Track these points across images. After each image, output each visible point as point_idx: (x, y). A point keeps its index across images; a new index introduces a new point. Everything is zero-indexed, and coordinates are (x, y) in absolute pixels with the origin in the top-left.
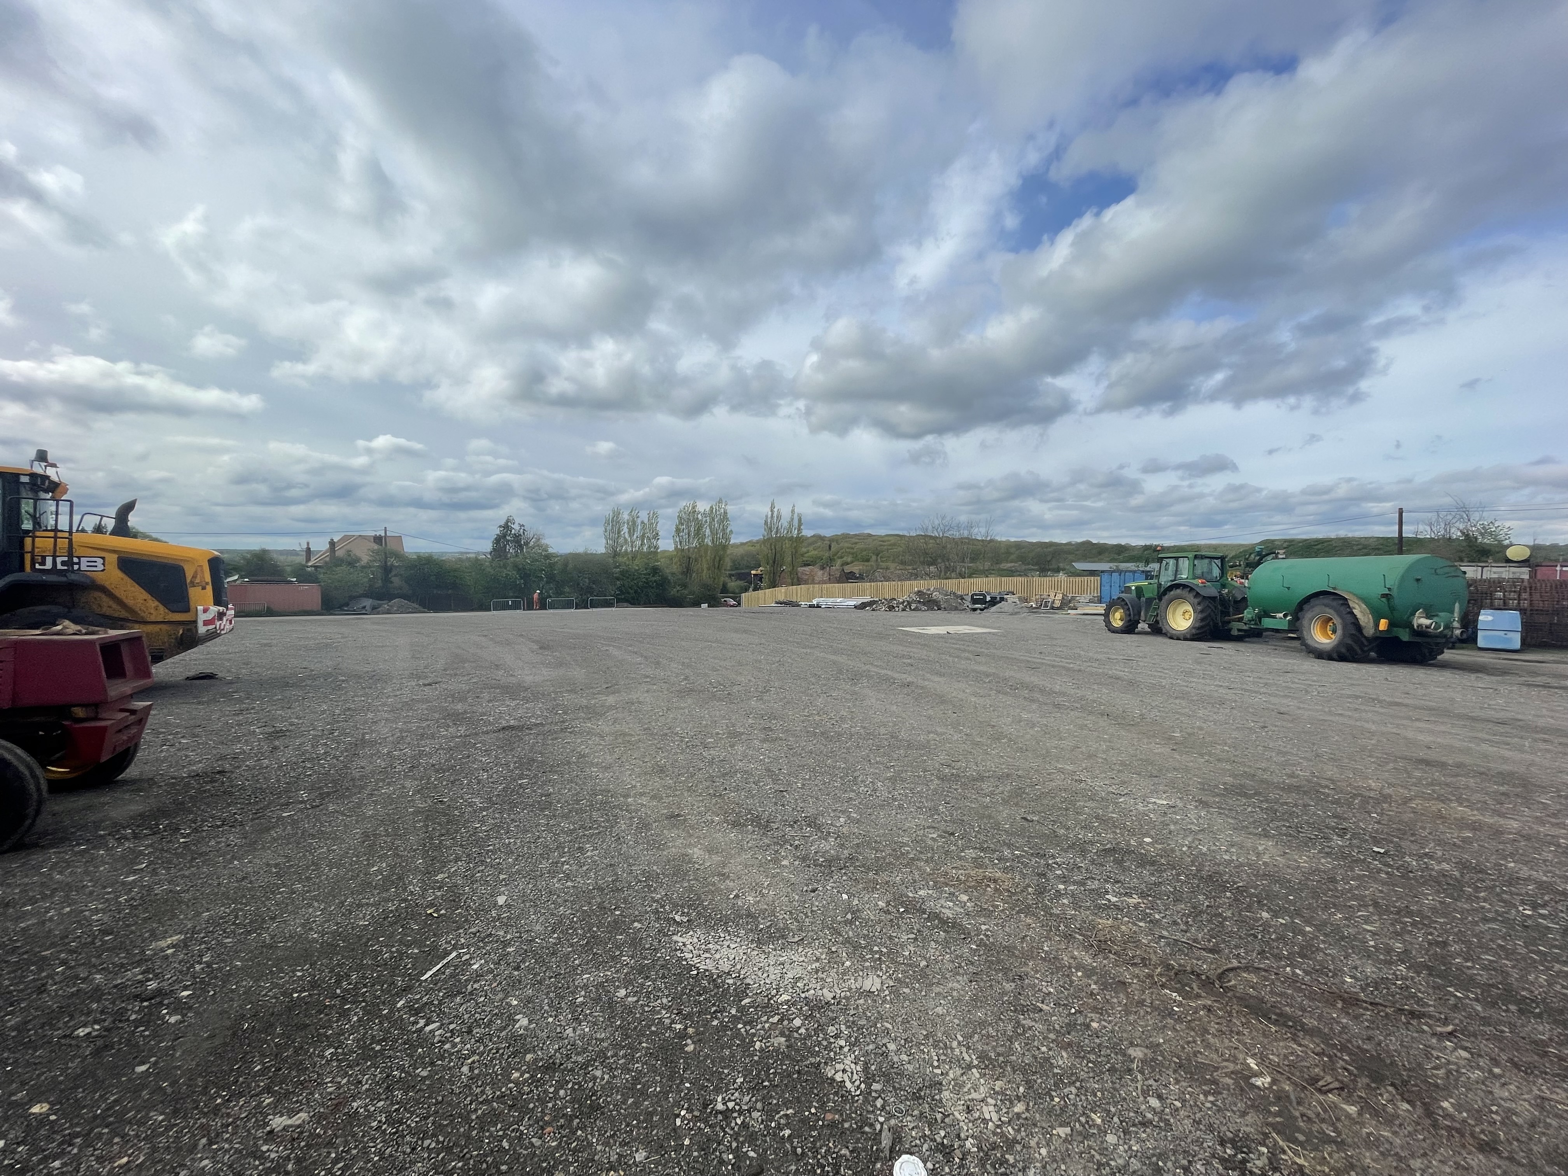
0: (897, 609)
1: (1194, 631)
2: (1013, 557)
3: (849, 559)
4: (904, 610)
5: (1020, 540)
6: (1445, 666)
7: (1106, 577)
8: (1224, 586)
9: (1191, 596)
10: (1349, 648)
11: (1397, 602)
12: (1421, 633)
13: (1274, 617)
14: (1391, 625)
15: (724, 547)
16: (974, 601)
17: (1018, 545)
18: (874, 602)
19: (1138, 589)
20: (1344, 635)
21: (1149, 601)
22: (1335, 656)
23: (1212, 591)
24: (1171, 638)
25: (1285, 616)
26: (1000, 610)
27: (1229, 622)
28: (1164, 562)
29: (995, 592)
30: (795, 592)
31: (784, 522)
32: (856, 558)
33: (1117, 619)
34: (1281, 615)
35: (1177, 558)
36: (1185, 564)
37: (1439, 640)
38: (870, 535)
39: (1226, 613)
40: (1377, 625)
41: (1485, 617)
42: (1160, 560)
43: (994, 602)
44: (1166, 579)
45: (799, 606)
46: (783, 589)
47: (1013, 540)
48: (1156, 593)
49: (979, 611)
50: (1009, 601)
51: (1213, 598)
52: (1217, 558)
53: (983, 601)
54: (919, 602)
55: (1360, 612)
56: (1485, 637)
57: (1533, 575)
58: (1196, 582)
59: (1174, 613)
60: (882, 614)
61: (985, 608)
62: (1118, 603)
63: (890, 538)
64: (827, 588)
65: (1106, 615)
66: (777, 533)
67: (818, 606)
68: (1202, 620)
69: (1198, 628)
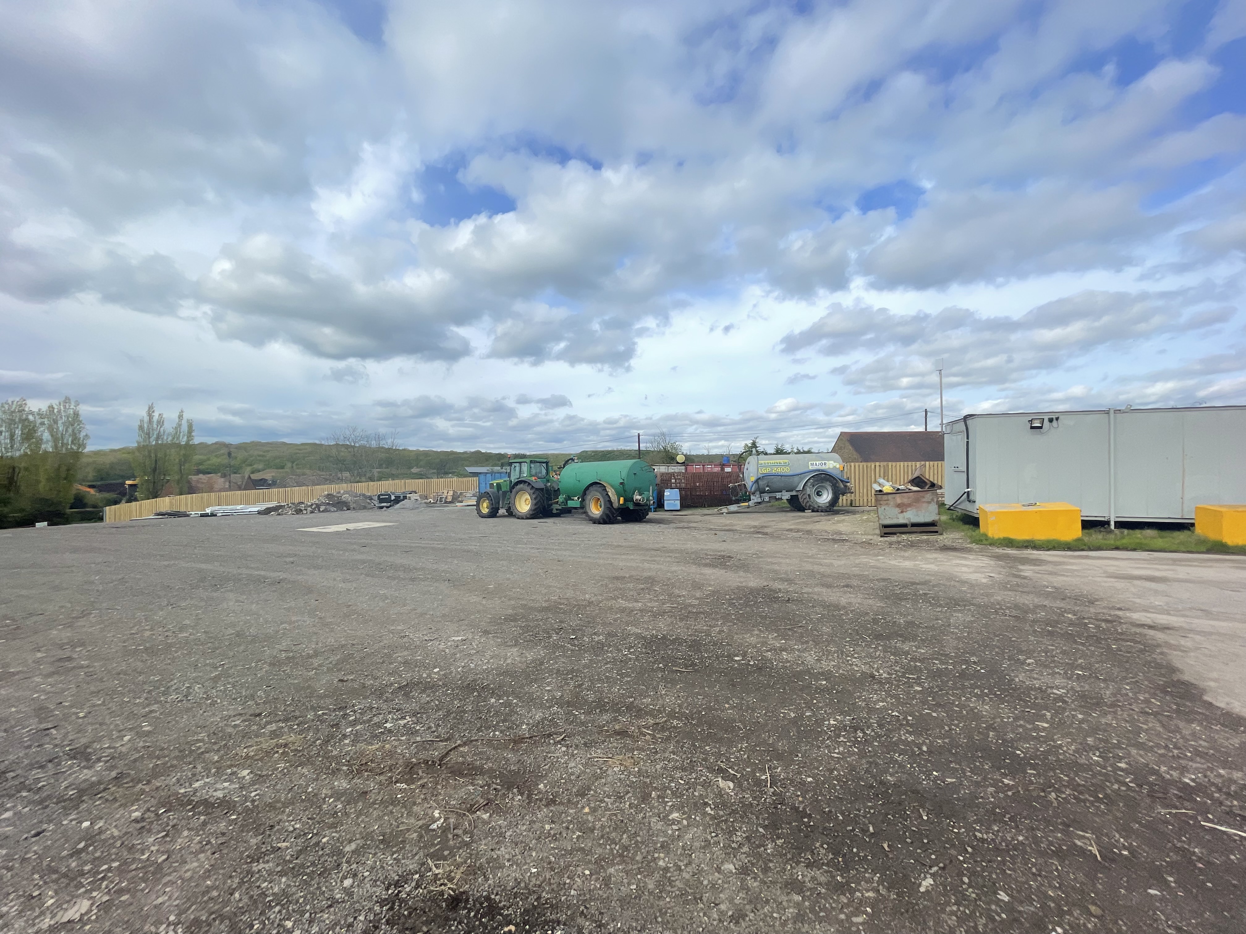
0: (305, 512)
1: (531, 513)
2: (422, 463)
3: (260, 466)
4: (312, 512)
5: (427, 449)
6: (651, 521)
7: (482, 477)
8: (548, 481)
9: (528, 488)
10: (607, 516)
11: (626, 487)
12: (637, 504)
13: (573, 500)
14: (625, 500)
15: (76, 455)
16: (381, 501)
17: (426, 454)
18: (281, 507)
19: (498, 485)
20: (605, 508)
21: (505, 493)
22: (601, 521)
23: (540, 485)
24: (518, 518)
25: (578, 498)
26: (403, 507)
27: (551, 505)
28: (513, 466)
29: (399, 492)
30: (182, 502)
31: (169, 427)
32: (268, 465)
33: (485, 508)
34: (576, 498)
35: (520, 463)
36: (525, 467)
37: (645, 508)
38: (284, 444)
39: (549, 499)
40: (619, 501)
41: (667, 493)
42: (510, 464)
43: (398, 500)
44: (514, 478)
45: (188, 516)
46: (167, 499)
47: (421, 449)
48: (508, 488)
49: (385, 509)
50: (412, 499)
51: (542, 489)
52: (544, 463)
53: (388, 500)
54: (328, 504)
55: (611, 493)
56: (668, 504)
57: (686, 469)
58: (533, 478)
59: (520, 501)
60: (289, 518)
61: (390, 506)
62: (486, 495)
63: (307, 447)
64: (226, 496)
65: (478, 505)
66: (158, 438)
67: (213, 515)
68: (536, 504)
69: (534, 510)
